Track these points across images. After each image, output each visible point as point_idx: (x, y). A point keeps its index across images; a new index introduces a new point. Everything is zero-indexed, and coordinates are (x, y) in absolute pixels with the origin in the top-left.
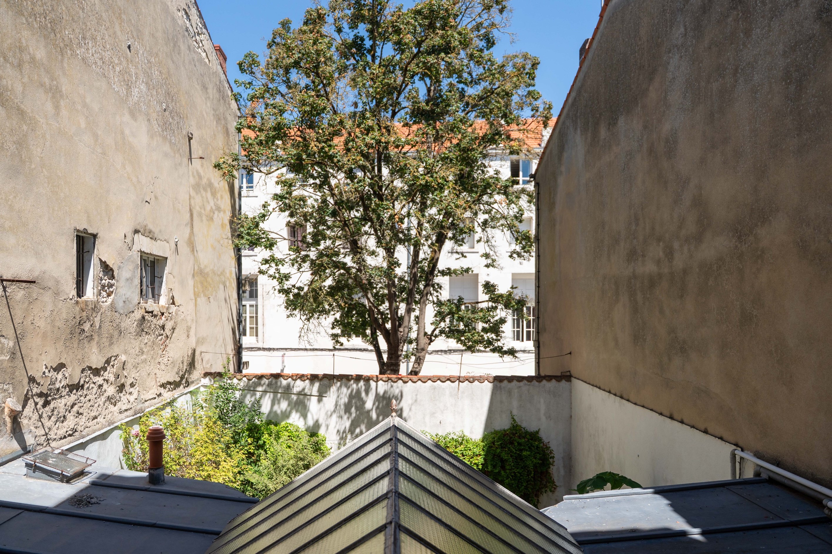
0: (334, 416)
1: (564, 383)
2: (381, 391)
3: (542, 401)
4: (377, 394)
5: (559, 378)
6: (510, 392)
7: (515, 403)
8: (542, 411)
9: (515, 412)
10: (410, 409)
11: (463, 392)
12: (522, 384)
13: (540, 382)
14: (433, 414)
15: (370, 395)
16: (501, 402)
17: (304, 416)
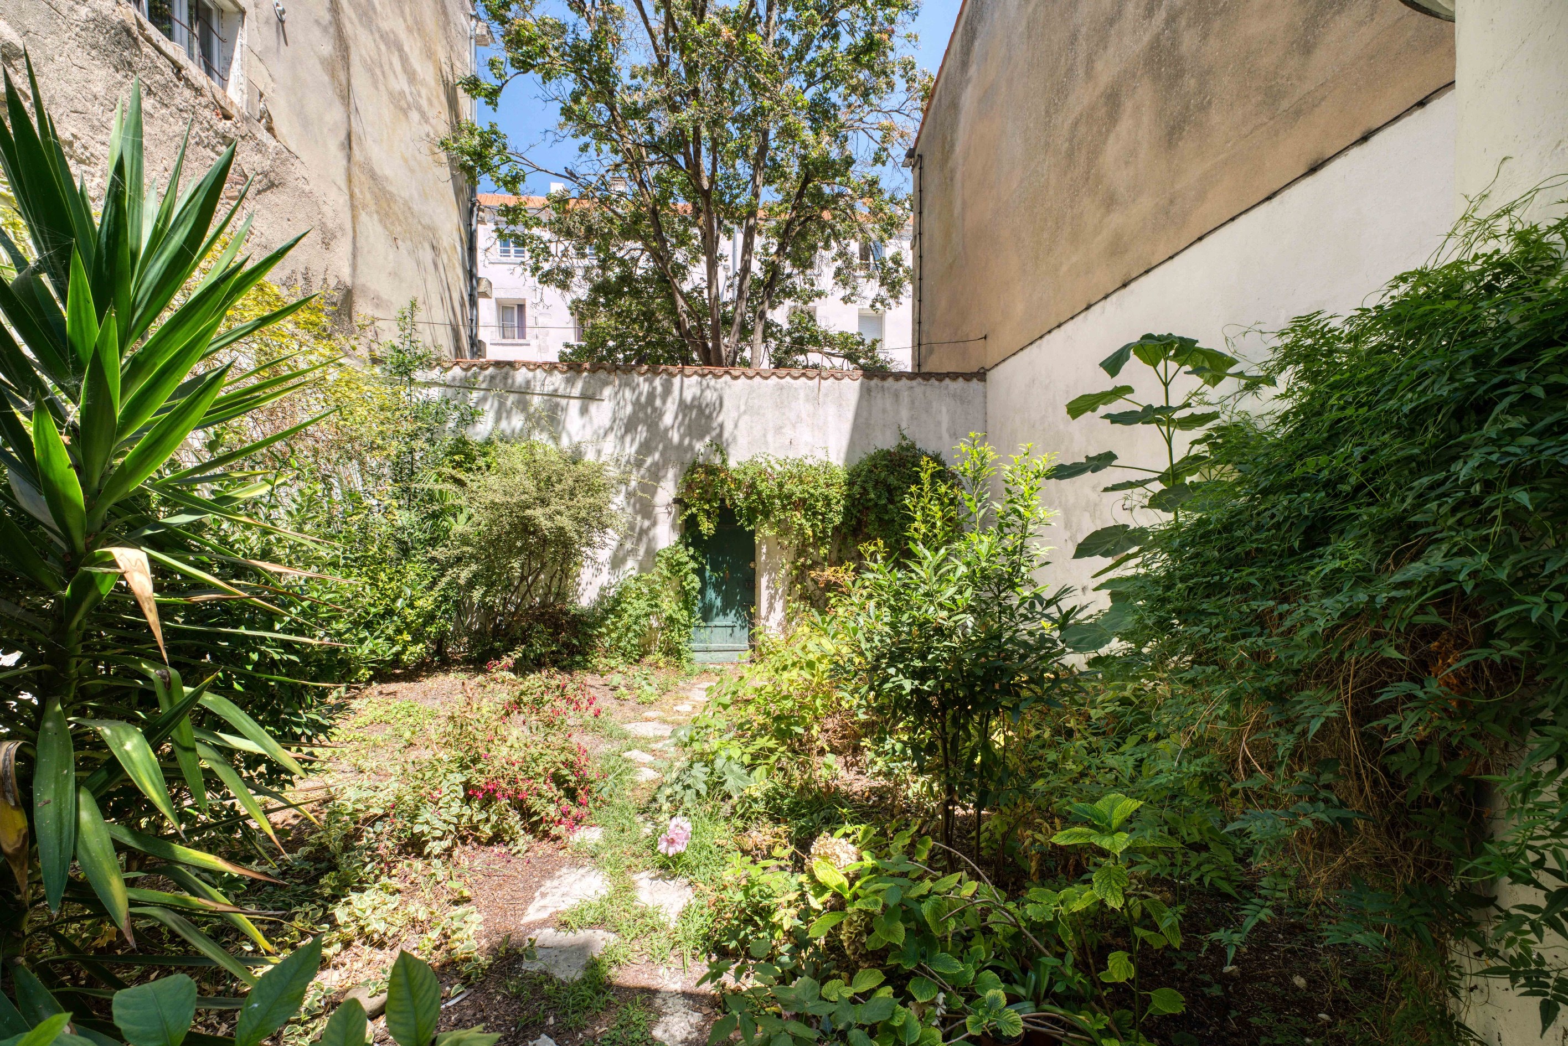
0: (611, 437)
1: (975, 383)
2: (688, 397)
3: (944, 409)
4: (682, 402)
5: (968, 377)
6: (896, 395)
7: (904, 414)
8: (945, 426)
9: (904, 425)
10: (736, 426)
11: (826, 395)
12: (914, 383)
13: (940, 380)
14: (779, 430)
15: (670, 400)
16: (884, 411)
17: (556, 439)
